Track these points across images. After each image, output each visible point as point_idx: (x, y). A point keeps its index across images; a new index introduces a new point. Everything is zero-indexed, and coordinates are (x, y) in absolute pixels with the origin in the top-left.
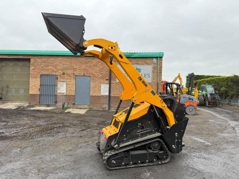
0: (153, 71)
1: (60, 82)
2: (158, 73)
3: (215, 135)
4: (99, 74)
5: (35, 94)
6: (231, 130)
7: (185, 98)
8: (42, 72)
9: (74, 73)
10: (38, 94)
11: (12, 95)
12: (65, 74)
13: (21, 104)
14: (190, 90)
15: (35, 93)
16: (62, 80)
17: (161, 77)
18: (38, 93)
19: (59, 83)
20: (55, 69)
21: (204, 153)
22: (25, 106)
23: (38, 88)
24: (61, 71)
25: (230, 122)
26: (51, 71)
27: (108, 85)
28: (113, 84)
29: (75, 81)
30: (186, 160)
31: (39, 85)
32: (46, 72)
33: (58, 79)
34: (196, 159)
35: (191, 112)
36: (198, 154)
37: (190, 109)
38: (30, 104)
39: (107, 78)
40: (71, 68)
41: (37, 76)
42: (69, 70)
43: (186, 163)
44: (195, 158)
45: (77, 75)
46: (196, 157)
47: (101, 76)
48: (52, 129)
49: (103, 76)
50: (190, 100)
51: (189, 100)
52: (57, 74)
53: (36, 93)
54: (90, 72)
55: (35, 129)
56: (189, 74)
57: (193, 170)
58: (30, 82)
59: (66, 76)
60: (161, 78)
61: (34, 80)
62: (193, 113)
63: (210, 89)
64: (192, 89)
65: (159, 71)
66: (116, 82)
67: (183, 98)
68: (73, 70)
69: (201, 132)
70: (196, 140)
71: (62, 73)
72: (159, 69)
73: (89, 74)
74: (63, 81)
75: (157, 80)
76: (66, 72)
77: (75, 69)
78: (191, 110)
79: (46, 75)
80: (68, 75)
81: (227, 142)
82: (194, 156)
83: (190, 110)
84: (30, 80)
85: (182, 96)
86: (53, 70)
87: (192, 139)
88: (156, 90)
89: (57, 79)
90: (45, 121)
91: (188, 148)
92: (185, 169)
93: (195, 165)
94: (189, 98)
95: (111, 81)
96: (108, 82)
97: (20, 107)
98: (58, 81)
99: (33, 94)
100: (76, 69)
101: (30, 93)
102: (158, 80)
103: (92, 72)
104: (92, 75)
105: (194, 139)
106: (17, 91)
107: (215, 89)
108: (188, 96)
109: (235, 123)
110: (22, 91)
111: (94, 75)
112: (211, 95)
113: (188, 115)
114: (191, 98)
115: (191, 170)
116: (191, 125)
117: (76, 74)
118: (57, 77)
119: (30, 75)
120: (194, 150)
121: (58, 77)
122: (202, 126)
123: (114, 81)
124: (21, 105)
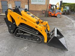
1: (9, 4)
3: (65, 26)
6: (72, 24)
23: (1, 6)
25: (72, 21)
27: (28, 5)
28: (30, 5)
37: (59, 15)
39: (27, 2)
45: (15, 1)
56: (60, 1)
60: (49, 2)
62: (59, 17)
63: (68, 8)
67: (56, 11)
81: (69, 30)
88: (47, 8)
94: (59, 11)
96: (28, 4)
107: (70, 8)
109: (74, 21)
111: (22, 1)
112: (68, 10)
113: (57, 18)
116: (57, 22)
118: (8, 2)
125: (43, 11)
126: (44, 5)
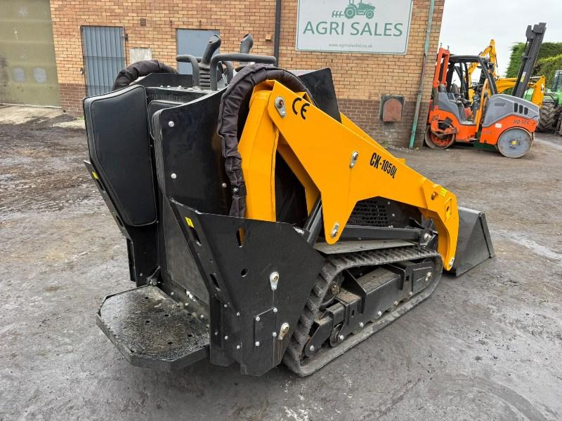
0: (413, 15)
1: (135, 48)
2: (430, 21)
4: (243, 25)
5: (72, 85)
7: (503, 105)
8: (83, 17)
9: (171, 22)
10: (81, 85)
11: (18, 88)
12: (148, 25)
13: (41, 113)
14: (522, 80)
15: (73, 82)
16: (138, 42)
17: (436, 35)
18: (82, 82)
19: (132, 51)
20: (117, 7)
21: (555, 309)
22: (51, 117)
23: (80, 66)
24: (135, 15)
26: (109, 14)
28: (285, 55)
29: (175, 47)
30: (483, 343)
31: (81, 57)
32: (94, 17)
33: (129, 39)
34: (522, 341)
35: (514, 148)
36: (532, 315)
37: (514, 140)
38: (65, 111)
39: (268, 37)
40: (162, 5)
41: (71, 30)
42: (158, 12)
43: (478, 359)
44: (518, 332)
45: (180, 27)
46: (524, 328)
47: (251, 29)
48: (73, 186)
49: (255, 29)
50: (518, 113)
51: (516, 111)
52: (125, 23)
53: (77, 82)
54: (218, 17)
55: (25, 184)
56: (530, 27)
57: (507, 408)
58: (56, 49)
59: (151, 29)
60: (438, 37)
61: (64, 41)
62: (520, 152)
64: (527, 79)
65: (431, 16)
66: (293, 52)
67: (496, 105)
68: (167, 12)
69: (544, 215)
70: (526, 248)
71: (137, 20)
72: (433, 7)
73: (213, 24)
74: (143, 46)
75: (423, 46)
76: (148, 16)
77: (173, 9)
78: (514, 143)
79: (95, 26)
80: (157, 27)
82: (517, 321)
83: (511, 142)
84: (56, 43)
85: (493, 99)
86: (112, 11)
87: (512, 243)
88: (417, 79)
89: (127, 39)
90: (76, 160)
91: (495, 281)
92: (473, 400)
93: (519, 377)
94: (516, 105)
95: (281, 48)
97: (38, 119)
98: (130, 45)
99: (68, 84)
100: (175, 8)
101: (60, 82)
102: (427, 46)
103: (223, 17)
104: (223, 28)
105: (516, 245)
106: (29, 73)
108: (511, 100)
110: (41, 76)
111: (227, 28)
113: (501, 158)
114: (521, 107)
115: (501, 403)
116: (509, 190)
117: (176, 23)
118: (127, 35)
119: (54, 26)
120: (516, 291)
121: (127, 32)
122: (548, 194)
123: (289, 48)
124: (41, 115)
125: (385, 99)
126: (396, 58)
